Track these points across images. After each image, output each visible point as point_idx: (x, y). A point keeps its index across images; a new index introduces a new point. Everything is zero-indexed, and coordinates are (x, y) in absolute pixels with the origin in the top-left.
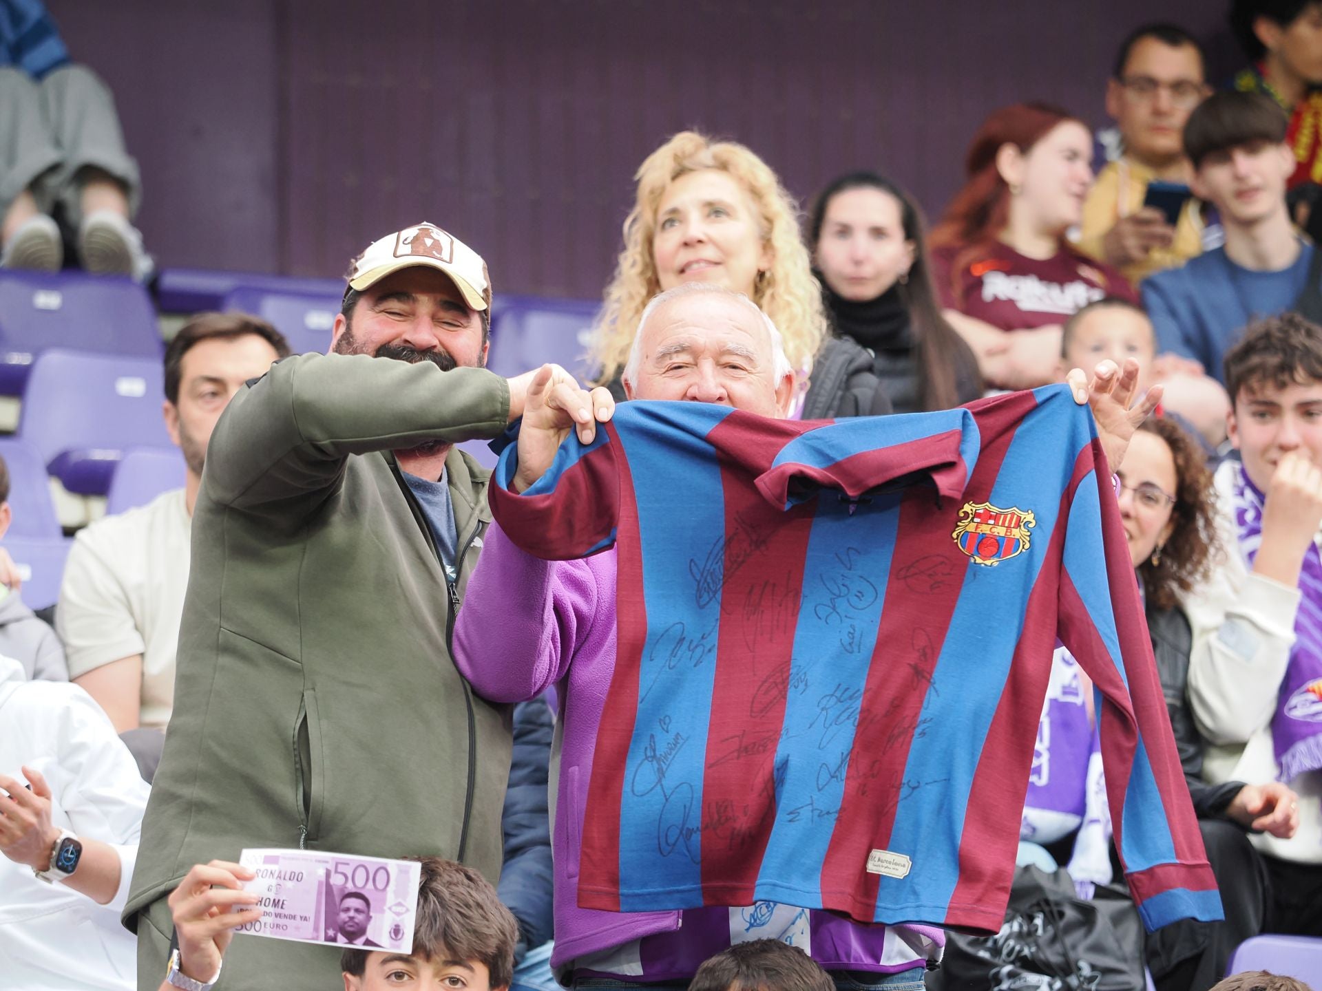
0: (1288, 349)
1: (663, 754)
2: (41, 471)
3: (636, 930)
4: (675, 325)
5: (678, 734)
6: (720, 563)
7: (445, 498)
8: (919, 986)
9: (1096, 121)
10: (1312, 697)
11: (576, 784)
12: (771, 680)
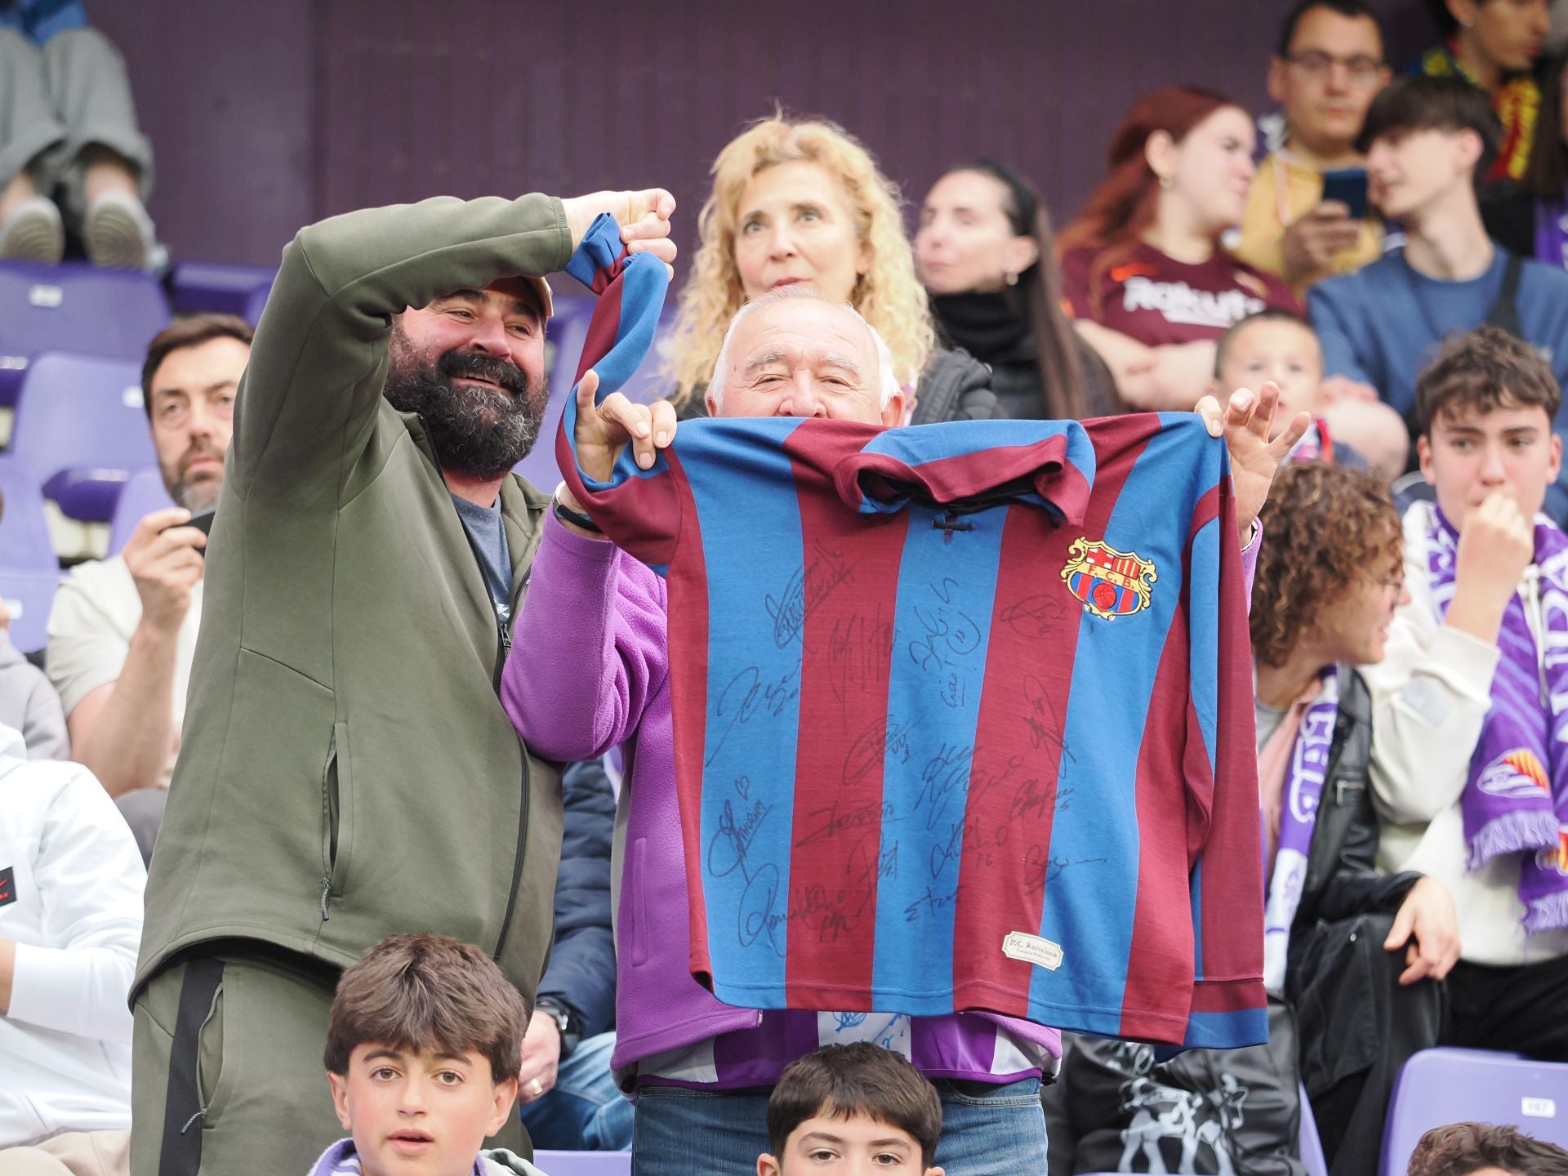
0: (1493, 368)
1: (743, 828)
2: (35, 493)
3: (709, 1027)
4: (768, 332)
5: (759, 801)
6: (800, 597)
7: (498, 526)
8: (1034, 1100)
9: (1258, 106)
10: (1509, 769)
11: (643, 859)
12: (866, 739)
